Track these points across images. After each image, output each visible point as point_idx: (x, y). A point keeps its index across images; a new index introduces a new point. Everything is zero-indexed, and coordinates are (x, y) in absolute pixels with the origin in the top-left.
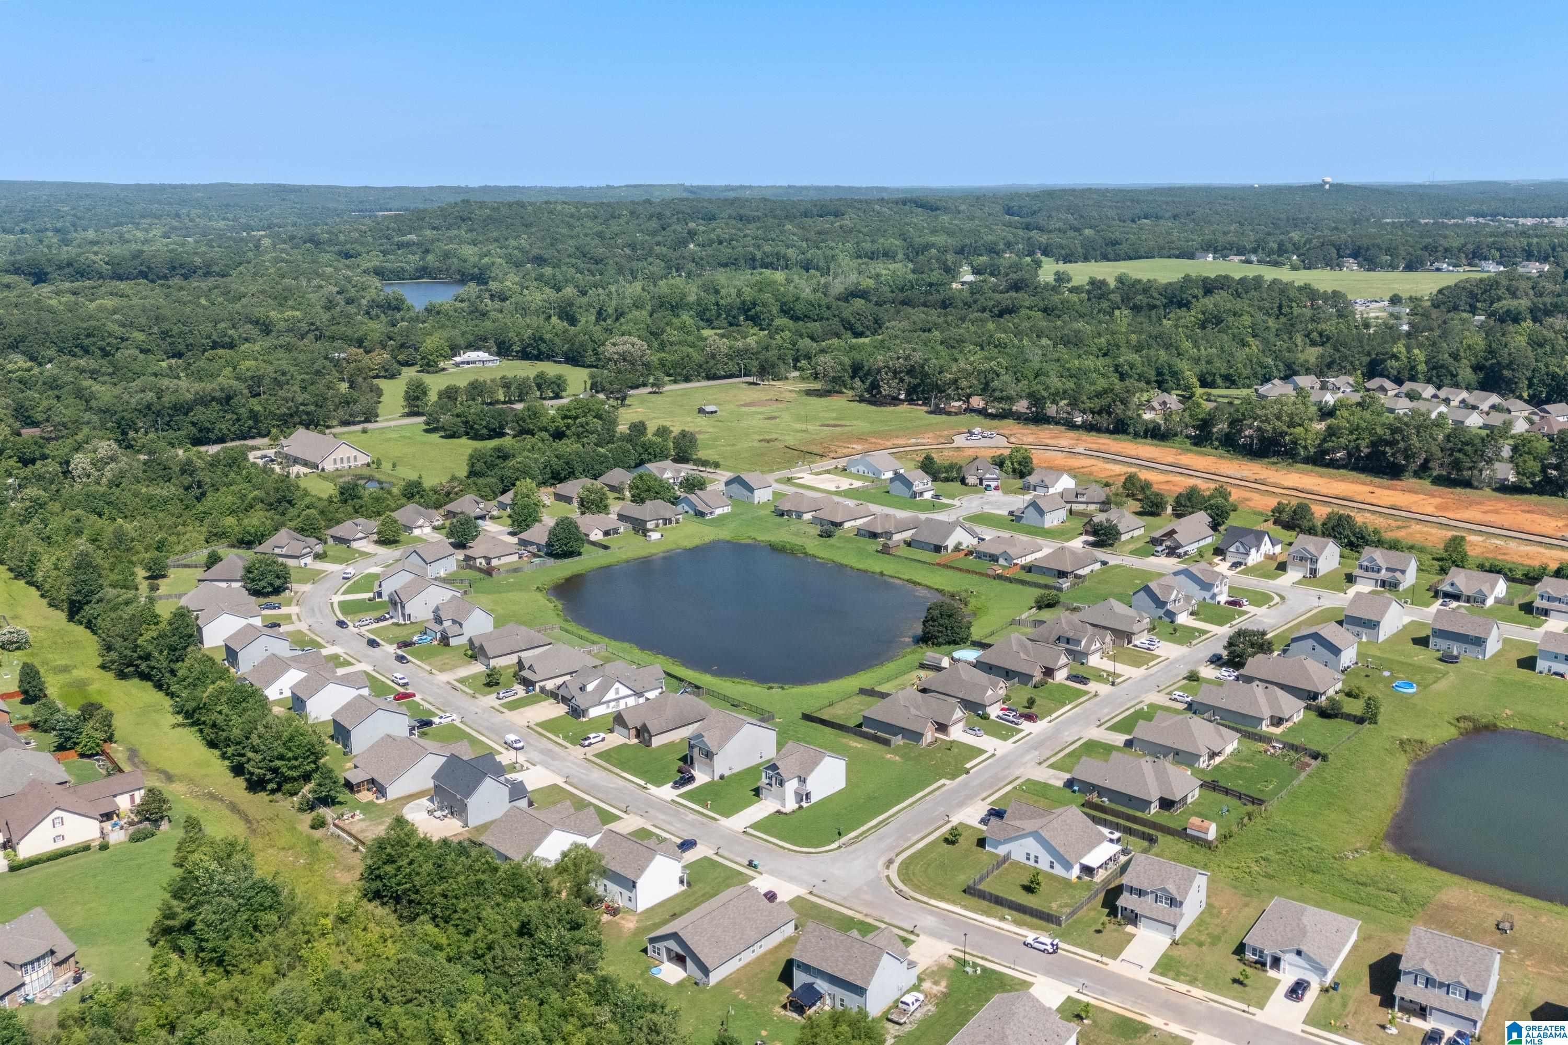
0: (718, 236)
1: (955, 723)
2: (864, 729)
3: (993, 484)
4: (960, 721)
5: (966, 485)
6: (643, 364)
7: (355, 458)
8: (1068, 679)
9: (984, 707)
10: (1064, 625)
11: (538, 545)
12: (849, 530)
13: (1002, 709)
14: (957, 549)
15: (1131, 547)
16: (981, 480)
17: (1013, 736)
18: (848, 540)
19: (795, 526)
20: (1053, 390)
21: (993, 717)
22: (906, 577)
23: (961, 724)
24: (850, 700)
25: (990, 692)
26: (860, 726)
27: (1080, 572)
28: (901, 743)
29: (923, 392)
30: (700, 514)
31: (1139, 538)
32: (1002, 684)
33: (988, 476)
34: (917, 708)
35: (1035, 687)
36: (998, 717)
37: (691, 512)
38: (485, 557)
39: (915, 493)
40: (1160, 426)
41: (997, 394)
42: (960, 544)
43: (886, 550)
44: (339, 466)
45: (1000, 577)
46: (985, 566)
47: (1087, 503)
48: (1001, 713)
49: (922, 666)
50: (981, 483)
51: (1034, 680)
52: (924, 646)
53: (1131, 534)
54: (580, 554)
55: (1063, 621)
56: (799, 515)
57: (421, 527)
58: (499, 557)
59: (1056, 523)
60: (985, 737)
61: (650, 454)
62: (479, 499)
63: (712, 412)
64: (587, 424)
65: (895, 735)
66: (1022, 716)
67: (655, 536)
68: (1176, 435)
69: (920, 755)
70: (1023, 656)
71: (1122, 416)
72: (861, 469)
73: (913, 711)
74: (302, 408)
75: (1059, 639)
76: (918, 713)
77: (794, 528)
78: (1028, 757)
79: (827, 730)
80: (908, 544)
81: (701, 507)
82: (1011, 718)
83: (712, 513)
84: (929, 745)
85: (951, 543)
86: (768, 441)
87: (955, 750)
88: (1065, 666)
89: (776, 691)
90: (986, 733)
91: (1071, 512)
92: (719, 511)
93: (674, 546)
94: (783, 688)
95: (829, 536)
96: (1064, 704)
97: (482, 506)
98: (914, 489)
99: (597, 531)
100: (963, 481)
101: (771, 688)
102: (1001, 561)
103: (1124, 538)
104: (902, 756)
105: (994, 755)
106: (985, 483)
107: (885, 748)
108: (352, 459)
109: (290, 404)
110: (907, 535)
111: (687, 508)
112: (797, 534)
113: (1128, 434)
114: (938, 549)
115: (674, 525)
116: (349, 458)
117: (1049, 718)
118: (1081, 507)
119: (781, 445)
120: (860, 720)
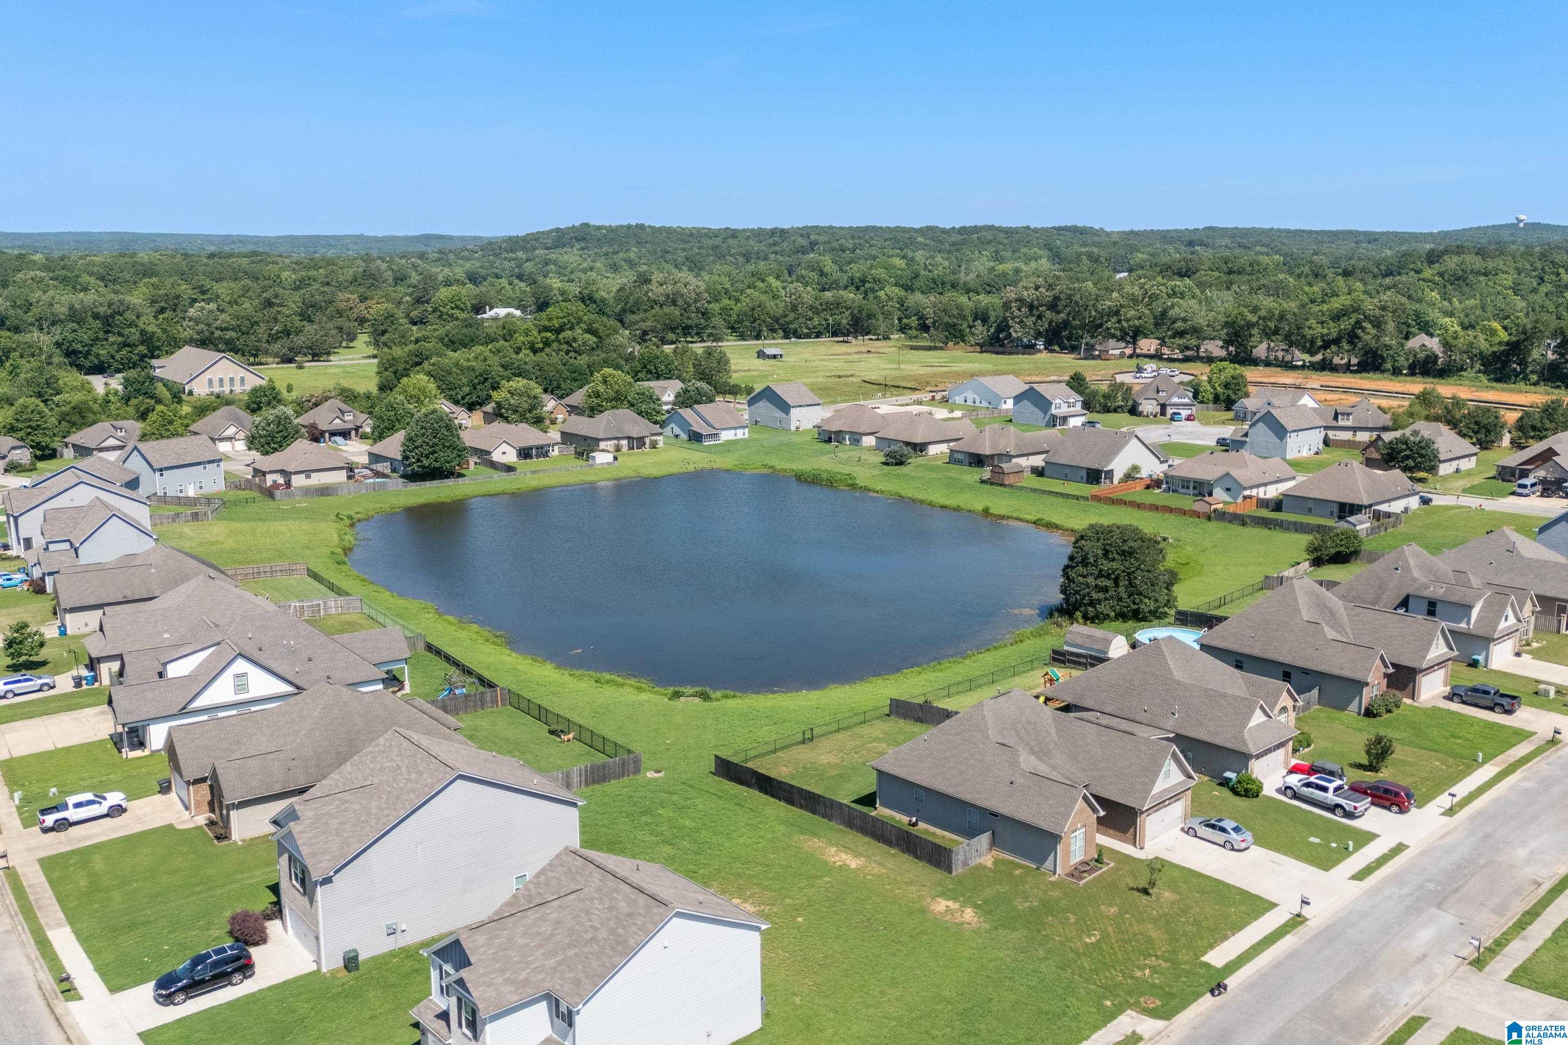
0: (841, 245)
1: (1160, 805)
2: (882, 811)
3: (1185, 413)
4: (1175, 798)
5: (1139, 414)
6: (698, 311)
7: (242, 379)
8: (1450, 698)
9: (1244, 758)
10: (1416, 574)
11: (392, 460)
12: (936, 457)
13: (1294, 770)
14: (1129, 477)
15: (1461, 483)
16: (1163, 407)
17: (1345, 852)
18: (931, 469)
19: (846, 451)
20: (1263, 313)
21: (1269, 789)
22: (1033, 518)
23: (1178, 809)
24: (864, 730)
25: (1258, 718)
26: (869, 800)
27: (1384, 508)
28: (988, 860)
29: (1069, 338)
30: (695, 437)
31: (1469, 473)
32: (1285, 700)
33: (1175, 400)
34: (1042, 754)
35: (1369, 713)
36: (1286, 790)
37: (684, 436)
38: (282, 472)
39: (1054, 417)
40: (1437, 357)
41: (1179, 325)
42: (1135, 468)
43: (997, 481)
44: (217, 389)
45: (1221, 516)
46: (1186, 502)
47: (1355, 429)
48: (1295, 780)
49: (1060, 658)
50: (1163, 413)
51: (1368, 695)
52: (1064, 621)
53: (1454, 464)
54: (461, 475)
55: (1412, 562)
56: (856, 438)
57: (230, 439)
58: (308, 473)
59: (1305, 453)
60: (1256, 853)
61: (649, 372)
62: (344, 407)
63: (775, 357)
64: (575, 340)
65: (971, 832)
66: (1358, 790)
67: (602, 458)
68: (1462, 369)
69: (1047, 907)
70: (1330, 633)
71: (1373, 344)
72: (970, 395)
73: (1028, 761)
74: (218, 333)
75: (1405, 603)
76: (1043, 769)
77: (842, 455)
78: (1424, 936)
79: (774, 808)
80: (1039, 472)
81: (698, 426)
82: (1330, 797)
83: (715, 436)
84: (1077, 872)
85: (1119, 466)
86: (840, 377)
87: (1165, 895)
88: (1441, 664)
89: (690, 704)
90: (1259, 841)
91: (1326, 442)
92: (726, 436)
93: (632, 474)
94: (705, 697)
95: (900, 463)
96: (1472, 764)
97: (349, 417)
98: (1054, 411)
99: (505, 447)
100: (1134, 411)
101: (677, 695)
102: (1219, 494)
103: (1445, 469)
104: (983, 909)
105: (1298, 920)
106: (1170, 411)
107: (938, 875)
108: (237, 382)
109: (201, 326)
110: (1038, 461)
111: (677, 430)
112: (848, 461)
113: (1383, 372)
114: (1094, 476)
115: (647, 449)
116: (232, 380)
117: (1444, 800)
118: (1346, 436)
119: (859, 380)
120: (868, 785)
